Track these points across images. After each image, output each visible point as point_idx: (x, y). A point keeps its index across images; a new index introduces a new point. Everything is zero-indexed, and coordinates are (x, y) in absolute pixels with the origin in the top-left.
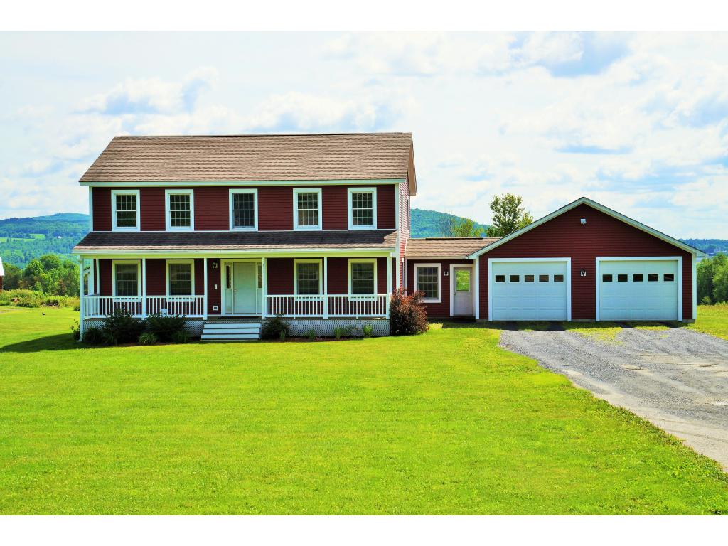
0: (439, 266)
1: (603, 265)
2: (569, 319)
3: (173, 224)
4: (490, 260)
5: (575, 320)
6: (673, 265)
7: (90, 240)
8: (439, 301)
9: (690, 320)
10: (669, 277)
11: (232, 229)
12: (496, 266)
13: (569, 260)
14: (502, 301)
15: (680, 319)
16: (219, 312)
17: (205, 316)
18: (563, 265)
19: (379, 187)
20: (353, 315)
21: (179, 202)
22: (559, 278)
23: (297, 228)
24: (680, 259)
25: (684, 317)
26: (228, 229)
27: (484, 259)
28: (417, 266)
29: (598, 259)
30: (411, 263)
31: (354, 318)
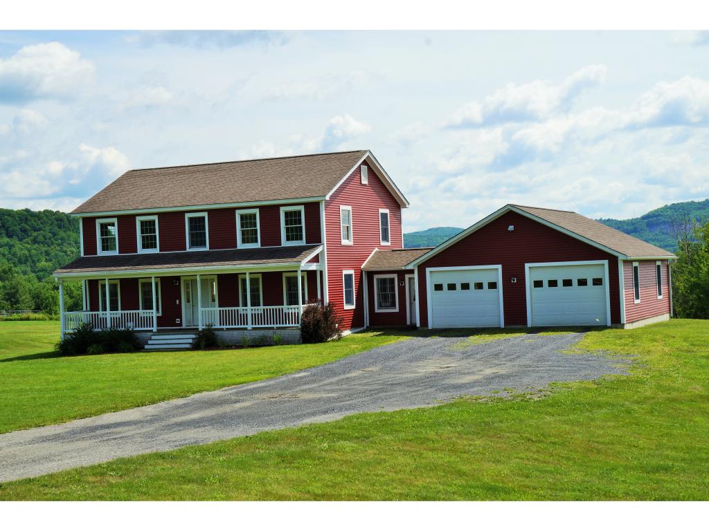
0: (395, 276)
1: (533, 271)
2: (502, 326)
3: (144, 247)
4: (428, 270)
5: (508, 327)
6: (600, 269)
7: (79, 264)
8: (397, 310)
9: (619, 325)
10: (598, 282)
11: (188, 250)
12: (435, 275)
13: (499, 267)
14: (440, 308)
15: (609, 324)
16: (180, 324)
17: (155, 329)
18: (495, 272)
19: (307, 205)
20: (272, 326)
21: (148, 226)
22: (493, 285)
23: (240, 246)
24: (606, 262)
25: (613, 321)
26: (185, 249)
27: (422, 268)
28: (376, 277)
29: (527, 265)
30: (370, 274)
31: (272, 328)
